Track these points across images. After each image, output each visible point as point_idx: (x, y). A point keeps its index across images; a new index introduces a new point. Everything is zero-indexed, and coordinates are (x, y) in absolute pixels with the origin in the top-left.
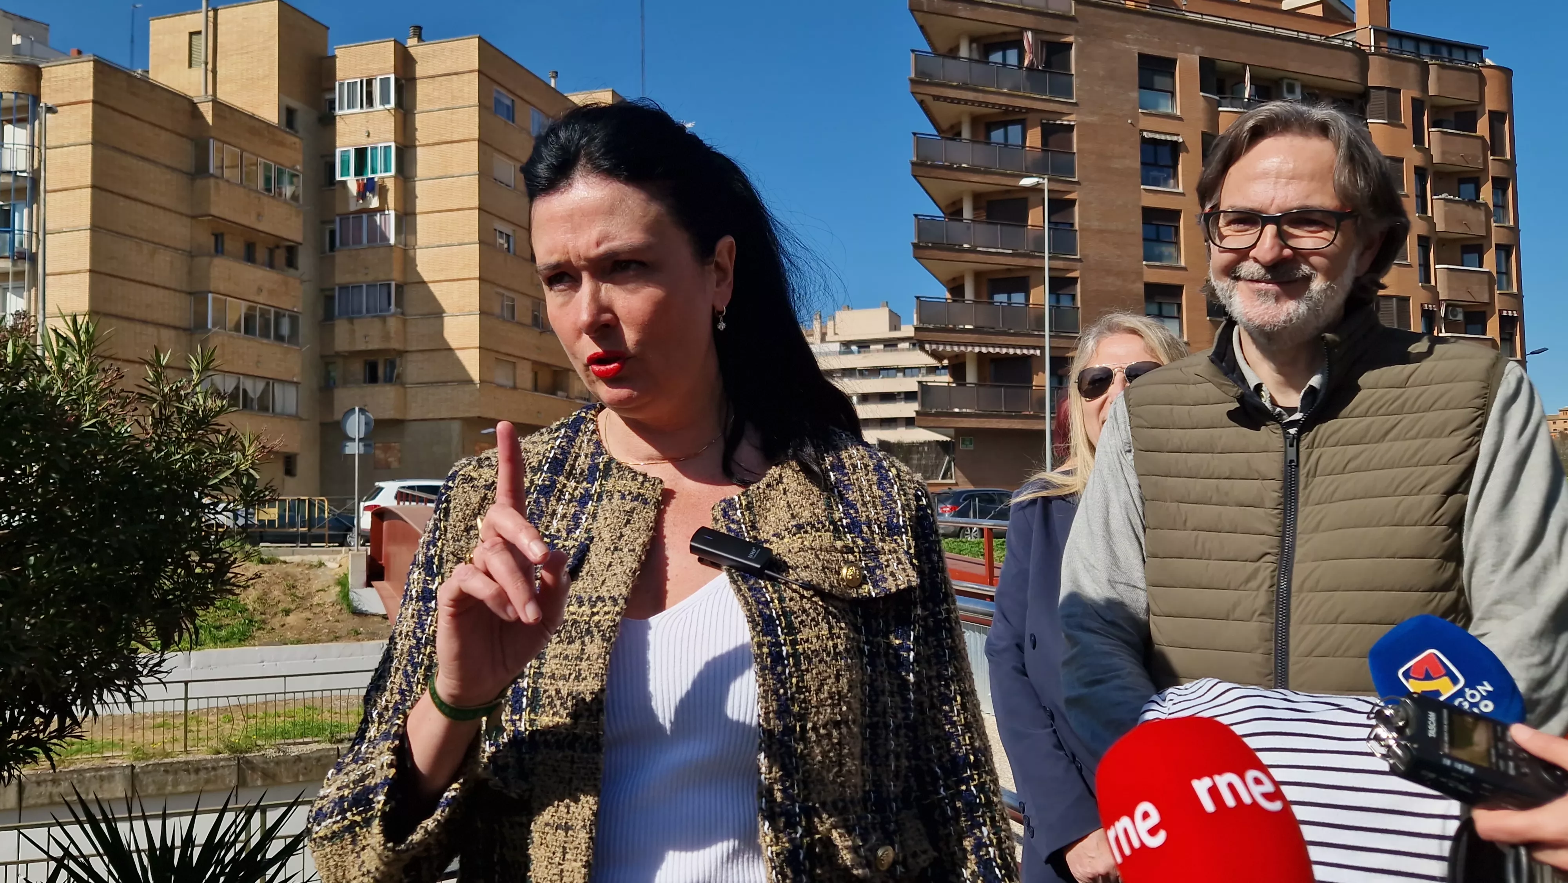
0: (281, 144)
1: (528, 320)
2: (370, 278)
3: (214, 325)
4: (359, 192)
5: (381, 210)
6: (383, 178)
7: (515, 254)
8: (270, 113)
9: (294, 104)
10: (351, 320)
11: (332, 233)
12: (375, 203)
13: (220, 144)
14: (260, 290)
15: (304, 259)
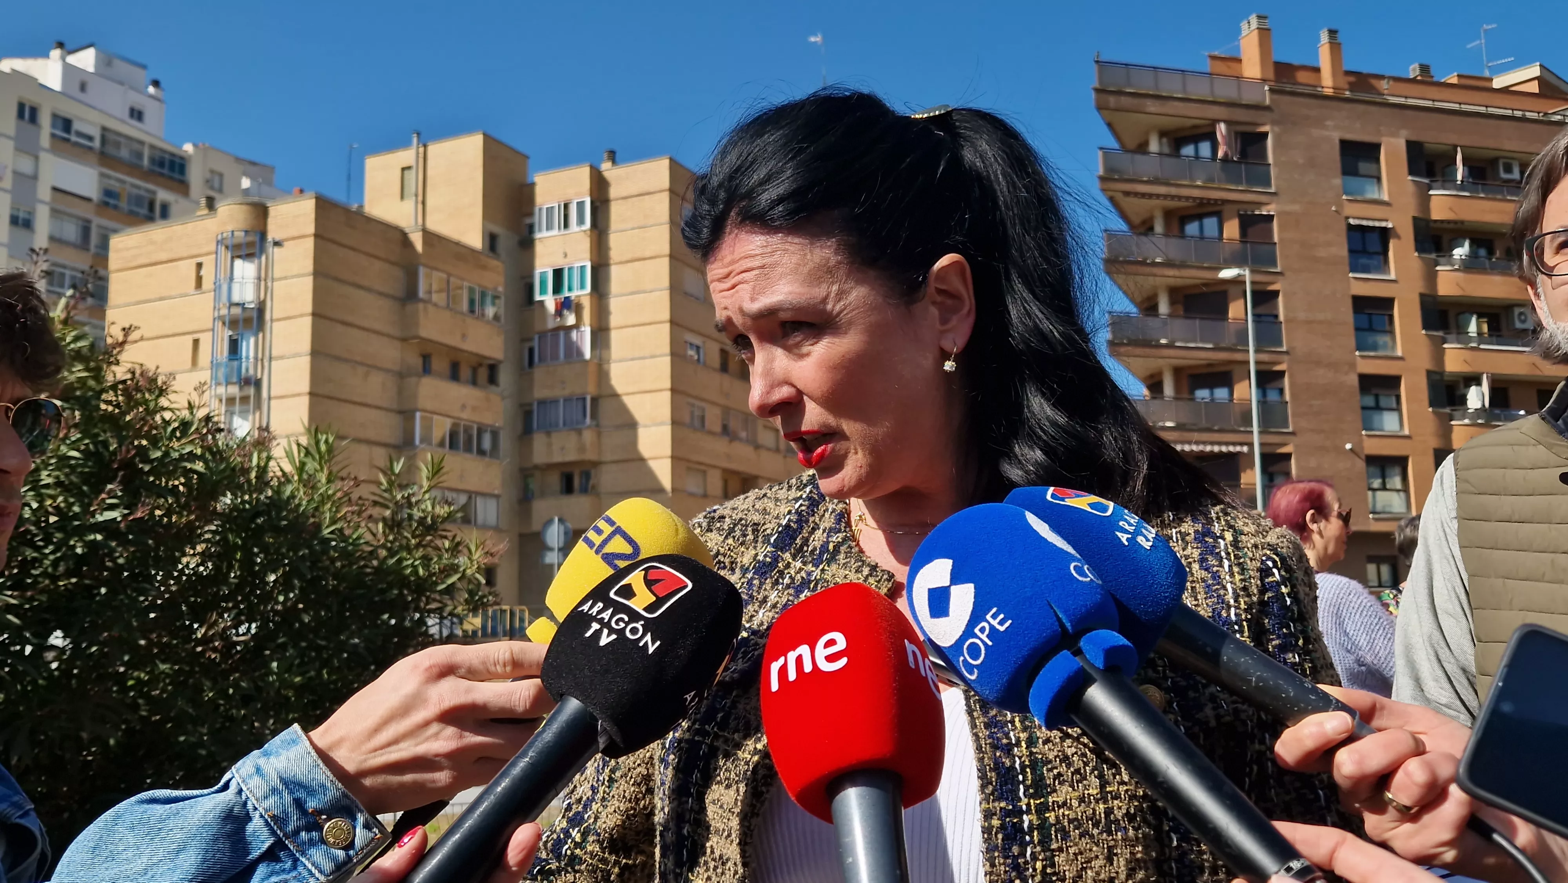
0: (484, 267)
1: (718, 429)
2: (567, 392)
3: (422, 441)
4: (557, 310)
5: (577, 326)
6: (579, 296)
7: (705, 364)
8: (475, 239)
9: (496, 229)
10: (548, 434)
11: (531, 351)
12: (571, 320)
13: (428, 270)
14: (464, 407)
15: (505, 376)
